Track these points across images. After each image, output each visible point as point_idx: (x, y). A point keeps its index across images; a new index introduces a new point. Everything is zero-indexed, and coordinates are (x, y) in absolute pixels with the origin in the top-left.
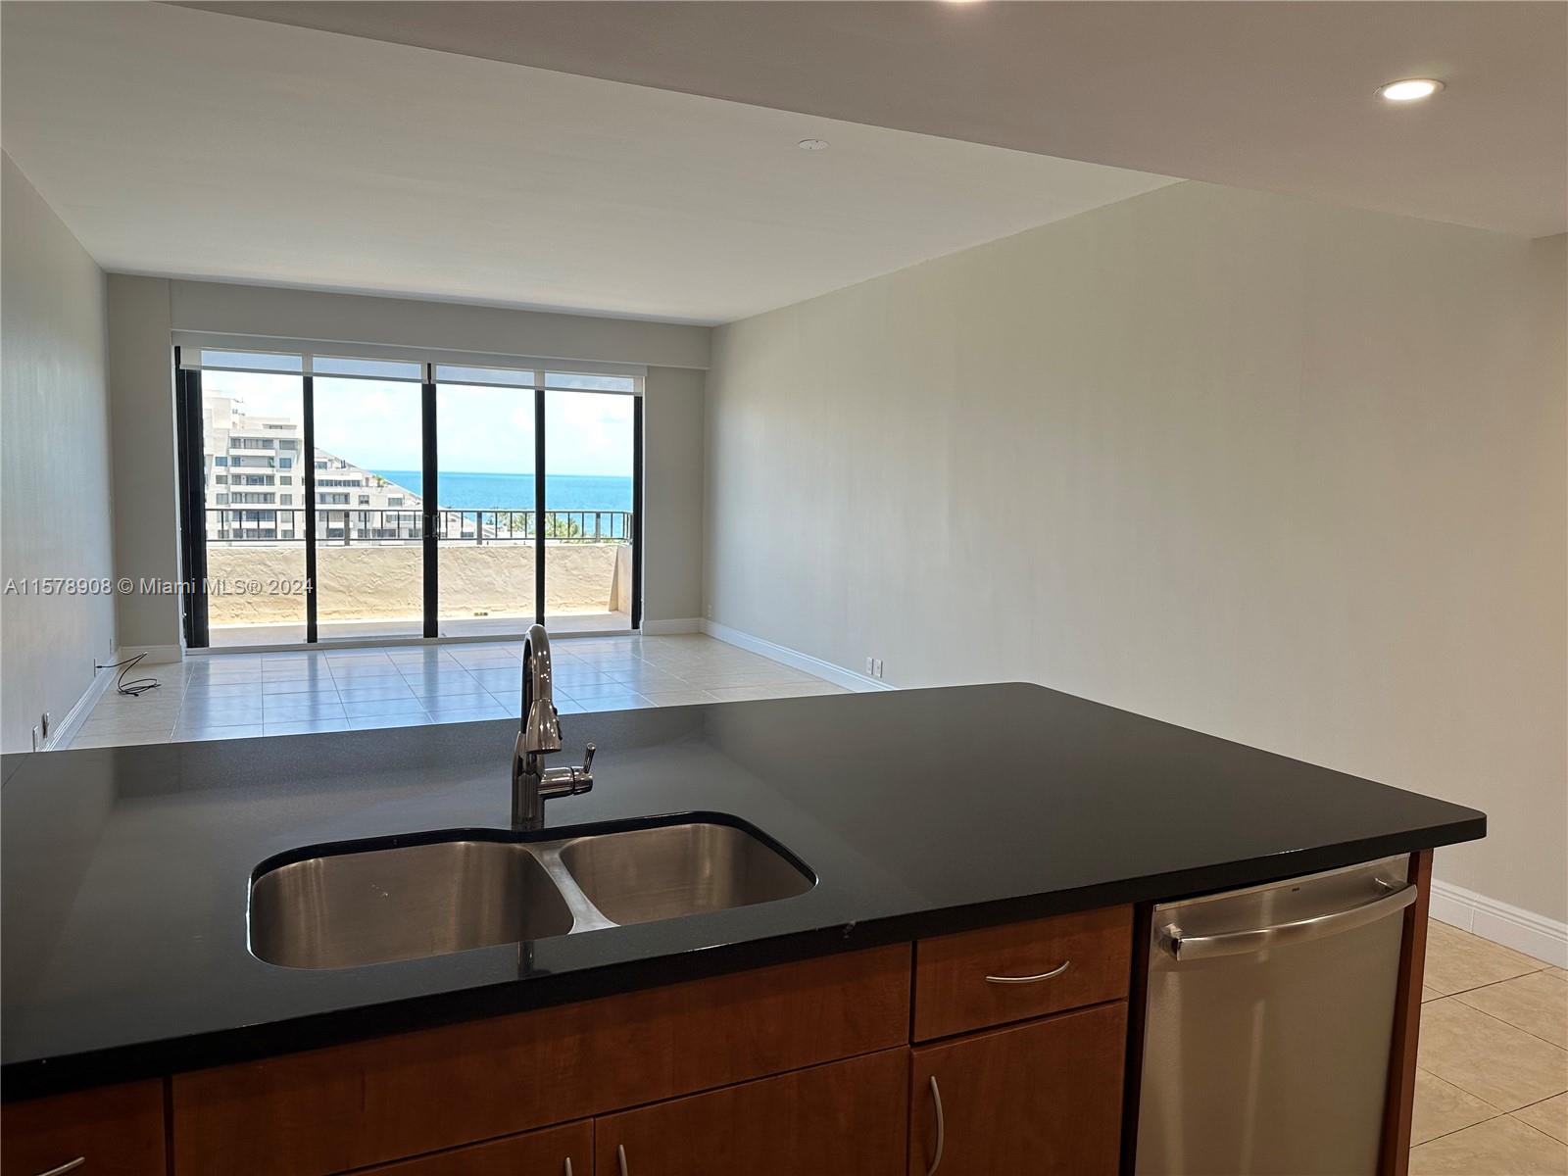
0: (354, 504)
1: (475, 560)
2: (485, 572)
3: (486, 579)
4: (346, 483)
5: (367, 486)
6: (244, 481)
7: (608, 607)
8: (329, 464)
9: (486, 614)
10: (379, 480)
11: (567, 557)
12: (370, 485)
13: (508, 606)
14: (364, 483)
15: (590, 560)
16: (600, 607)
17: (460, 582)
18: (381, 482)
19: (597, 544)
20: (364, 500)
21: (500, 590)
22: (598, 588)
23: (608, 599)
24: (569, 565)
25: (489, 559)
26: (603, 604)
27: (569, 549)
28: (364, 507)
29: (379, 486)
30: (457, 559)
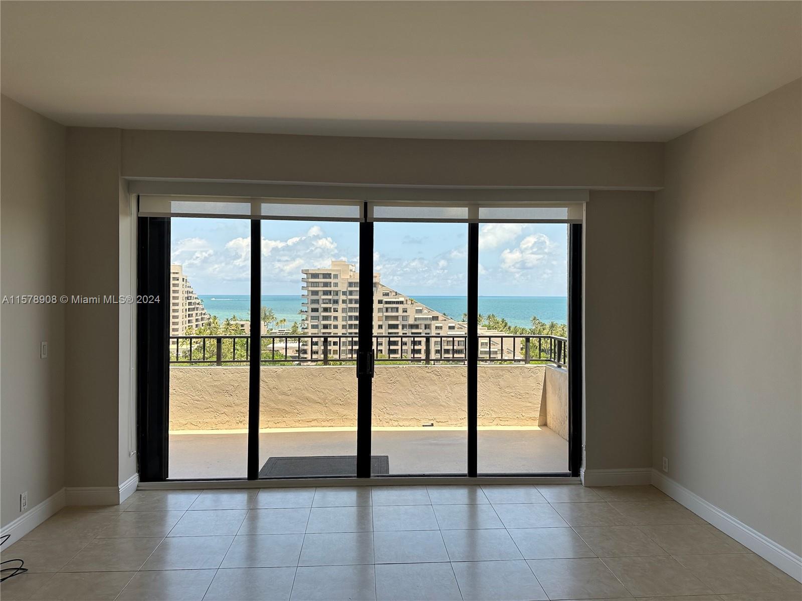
0: (400, 313)
1: (423, 378)
2: (432, 388)
3: (433, 395)
4: (398, 303)
5: (406, 304)
6: (353, 302)
7: (537, 422)
8: (390, 294)
9: (432, 425)
10: (412, 301)
11: (499, 376)
12: (408, 303)
13: (450, 419)
14: (405, 302)
15: (521, 379)
16: (530, 422)
17: (411, 397)
18: (413, 302)
19: (527, 365)
20: (405, 311)
21: (444, 404)
22: (530, 405)
23: (537, 414)
24: (502, 383)
25: (435, 377)
26: (534, 419)
27: (502, 369)
28: (405, 314)
29: (412, 304)
30: (408, 377)
